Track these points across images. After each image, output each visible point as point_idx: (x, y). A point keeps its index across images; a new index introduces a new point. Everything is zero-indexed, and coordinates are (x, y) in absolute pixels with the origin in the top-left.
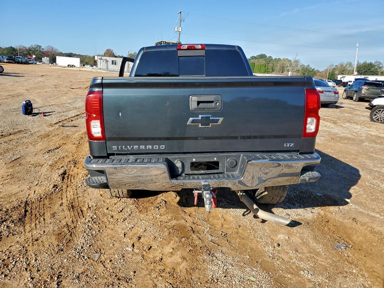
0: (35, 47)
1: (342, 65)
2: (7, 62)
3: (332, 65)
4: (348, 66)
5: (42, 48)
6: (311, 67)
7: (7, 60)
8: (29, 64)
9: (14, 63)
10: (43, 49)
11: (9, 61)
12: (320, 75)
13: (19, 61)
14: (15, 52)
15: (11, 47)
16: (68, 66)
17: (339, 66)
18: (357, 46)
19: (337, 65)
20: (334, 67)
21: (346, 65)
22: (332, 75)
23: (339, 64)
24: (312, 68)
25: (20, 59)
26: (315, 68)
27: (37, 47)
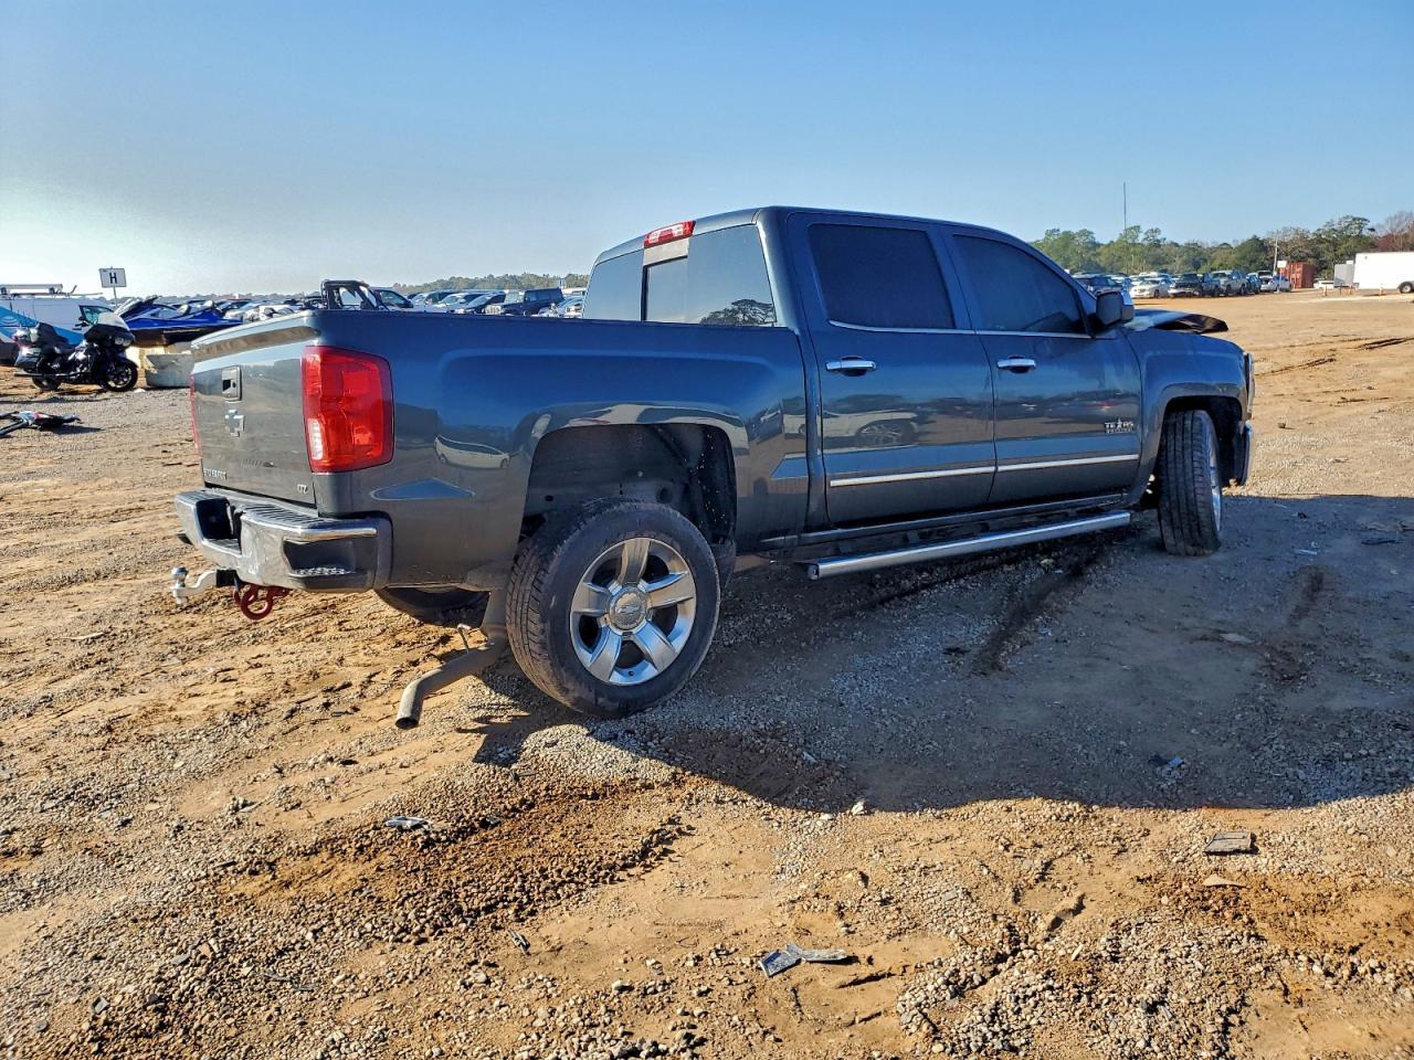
0: (1344, 224)
2: (1176, 296)
5: (1370, 225)
7: (1176, 288)
8: (1258, 292)
9: (1199, 297)
10: (1372, 230)
11: (1182, 290)
13: (1217, 286)
14: (1262, 257)
15: (1255, 239)
16: (1402, 287)
25: (1222, 281)
27: (1347, 227)
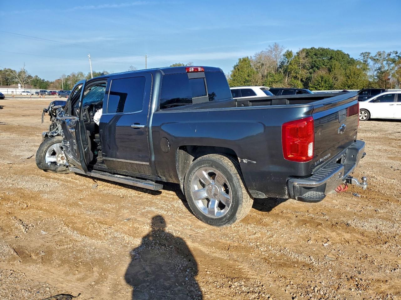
1: (74, 76)
3: (64, 75)
4: (80, 76)
6: (40, 78)
12: (54, 86)
17: (71, 77)
18: (89, 56)
19: (69, 75)
20: (67, 77)
21: (78, 75)
22: (67, 86)
23: (71, 74)
24: (42, 79)
26: (45, 79)
